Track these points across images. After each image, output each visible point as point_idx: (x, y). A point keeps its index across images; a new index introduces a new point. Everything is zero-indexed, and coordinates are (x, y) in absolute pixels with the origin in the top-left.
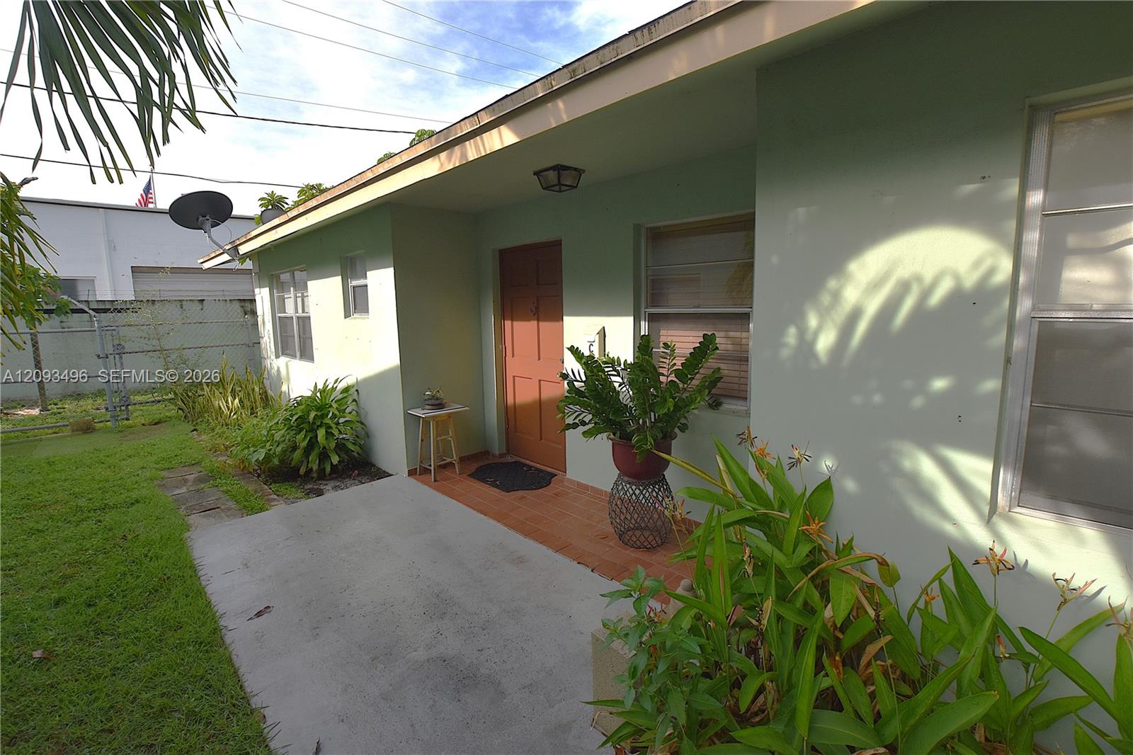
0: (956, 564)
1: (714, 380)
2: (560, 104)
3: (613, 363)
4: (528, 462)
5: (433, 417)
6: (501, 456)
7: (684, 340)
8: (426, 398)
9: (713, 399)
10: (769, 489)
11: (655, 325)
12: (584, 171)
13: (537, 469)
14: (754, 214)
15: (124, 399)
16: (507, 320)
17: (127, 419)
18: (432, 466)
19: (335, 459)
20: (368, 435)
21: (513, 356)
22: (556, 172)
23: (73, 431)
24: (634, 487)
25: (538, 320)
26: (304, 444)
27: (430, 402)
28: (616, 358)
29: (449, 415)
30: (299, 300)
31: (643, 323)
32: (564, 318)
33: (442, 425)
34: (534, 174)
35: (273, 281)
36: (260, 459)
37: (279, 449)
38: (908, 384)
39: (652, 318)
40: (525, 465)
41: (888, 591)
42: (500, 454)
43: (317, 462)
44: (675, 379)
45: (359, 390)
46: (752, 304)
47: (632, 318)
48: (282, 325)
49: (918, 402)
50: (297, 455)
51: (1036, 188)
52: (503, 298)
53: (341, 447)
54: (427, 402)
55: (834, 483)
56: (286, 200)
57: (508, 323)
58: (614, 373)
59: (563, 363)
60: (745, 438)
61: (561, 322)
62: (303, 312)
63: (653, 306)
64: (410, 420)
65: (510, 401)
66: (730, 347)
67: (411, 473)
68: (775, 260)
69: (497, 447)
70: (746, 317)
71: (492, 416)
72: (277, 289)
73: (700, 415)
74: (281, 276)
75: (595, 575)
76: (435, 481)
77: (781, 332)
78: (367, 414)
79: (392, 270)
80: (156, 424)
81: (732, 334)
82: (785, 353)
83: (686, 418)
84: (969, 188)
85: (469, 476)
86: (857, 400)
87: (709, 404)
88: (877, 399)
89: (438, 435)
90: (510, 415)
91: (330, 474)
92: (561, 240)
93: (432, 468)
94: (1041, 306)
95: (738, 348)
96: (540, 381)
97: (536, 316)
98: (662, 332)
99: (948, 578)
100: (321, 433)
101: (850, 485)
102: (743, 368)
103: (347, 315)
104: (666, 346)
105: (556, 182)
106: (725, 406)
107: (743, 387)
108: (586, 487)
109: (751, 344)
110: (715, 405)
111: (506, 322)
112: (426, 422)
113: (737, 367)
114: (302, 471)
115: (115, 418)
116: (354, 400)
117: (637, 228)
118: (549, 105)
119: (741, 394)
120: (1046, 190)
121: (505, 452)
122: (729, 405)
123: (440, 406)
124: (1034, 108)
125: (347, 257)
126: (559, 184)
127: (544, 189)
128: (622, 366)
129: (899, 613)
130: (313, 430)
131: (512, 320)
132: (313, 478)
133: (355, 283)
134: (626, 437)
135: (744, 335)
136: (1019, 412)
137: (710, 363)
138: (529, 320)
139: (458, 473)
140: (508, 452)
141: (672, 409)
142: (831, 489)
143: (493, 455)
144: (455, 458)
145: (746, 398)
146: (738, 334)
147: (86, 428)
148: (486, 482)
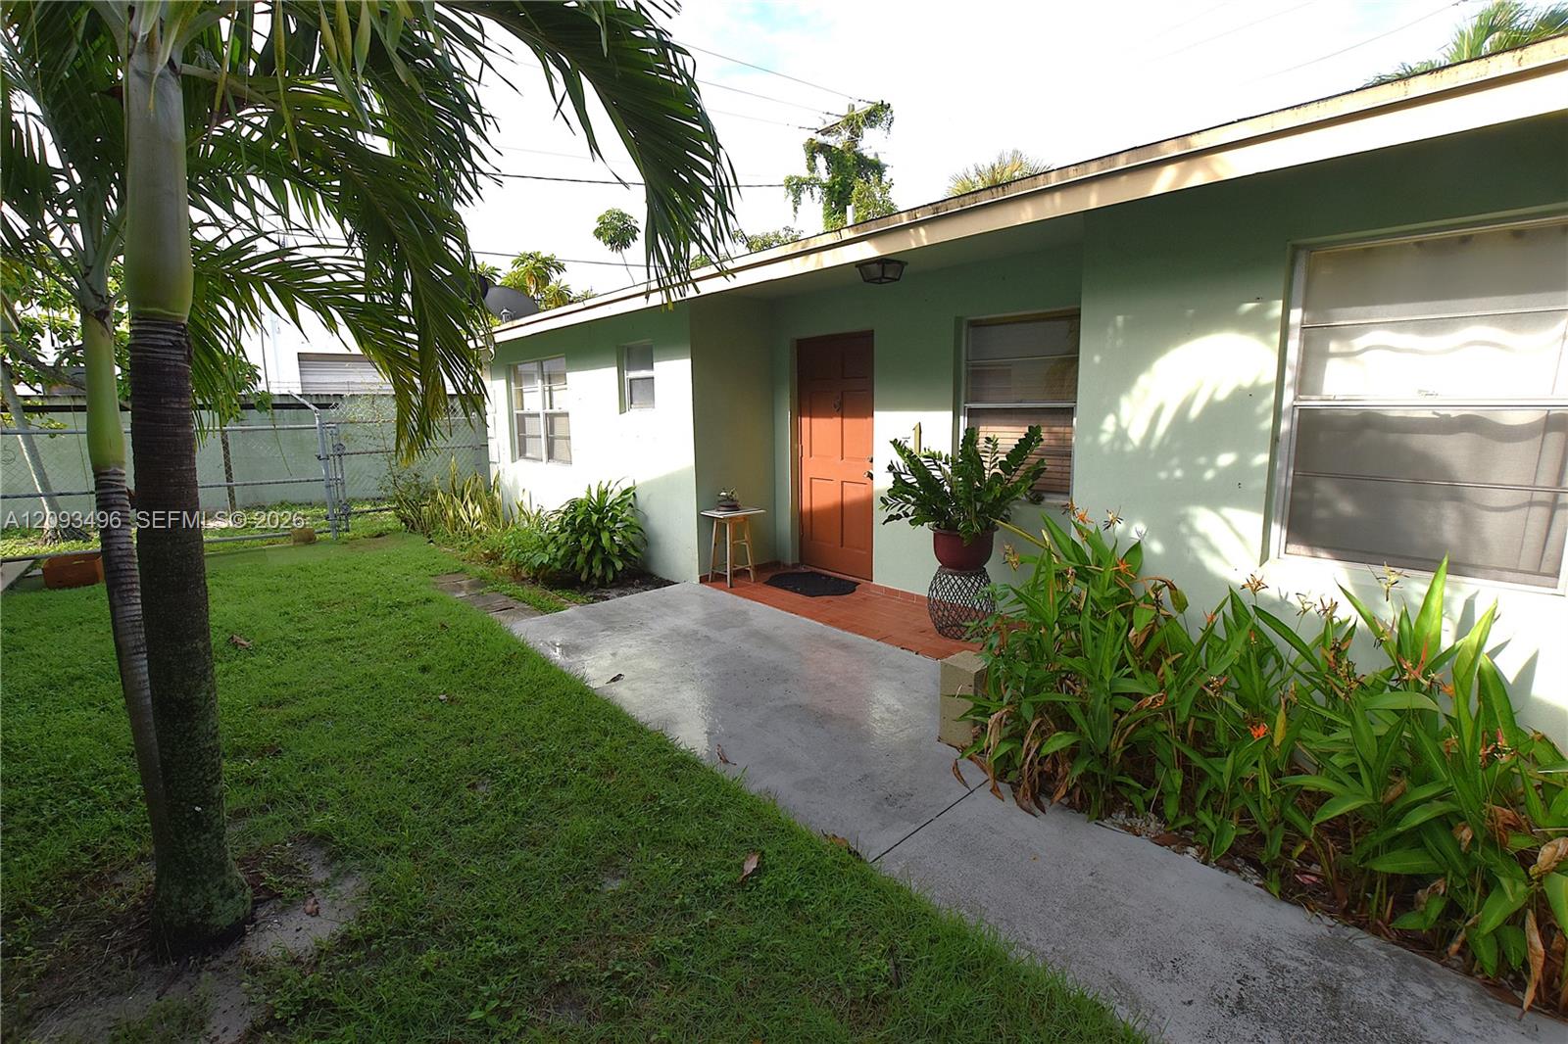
0: (1233, 596)
1: (1038, 472)
2: (922, 231)
3: (933, 457)
4: (826, 572)
5: (731, 518)
6: (794, 566)
7: (1007, 436)
8: (720, 499)
9: (1034, 494)
10: (1088, 551)
11: (972, 420)
12: (907, 263)
13: (836, 579)
14: (1080, 309)
15: (345, 507)
16: (805, 416)
17: (347, 530)
18: (728, 571)
19: (619, 565)
20: (646, 542)
21: (811, 456)
22: (881, 266)
23: (295, 541)
24: (956, 578)
25: (842, 417)
26: (589, 547)
27: (724, 503)
28: (937, 453)
29: (745, 518)
30: (547, 393)
31: (962, 418)
32: (875, 413)
33: (739, 525)
34: (856, 266)
35: (510, 373)
36: (545, 562)
37: (561, 553)
38: (1202, 460)
39: (972, 414)
40: (823, 575)
41: (1180, 619)
42: (793, 565)
43: (600, 567)
44: (1000, 471)
45: (637, 495)
46: (1076, 399)
47: (951, 413)
48: (519, 423)
49: (1209, 475)
50: (580, 559)
51: (1297, 307)
52: (799, 394)
53: (623, 554)
54: (721, 504)
55: (1143, 544)
56: (497, 272)
57: (805, 421)
58: (935, 467)
59: (872, 461)
60: (1068, 509)
61: (869, 419)
62: (551, 408)
63: (972, 402)
64: (704, 522)
65: (806, 505)
66: (1053, 442)
67: (703, 580)
68: (1097, 359)
69: (790, 556)
70: (1070, 412)
71: (785, 522)
72: (515, 382)
73: (1021, 508)
74: (519, 367)
75: (920, 656)
76: (731, 587)
77: (1101, 419)
78: (646, 518)
79: (688, 362)
80: (378, 536)
81: (1055, 429)
82: (1104, 438)
83: (1008, 509)
84: (1249, 306)
85: (765, 583)
86: (1163, 475)
87: (1031, 500)
88: (1178, 473)
89: (733, 539)
90: (806, 522)
91: (611, 582)
92: (873, 331)
93: (728, 574)
94: (1301, 397)
95: (1061, 443)
96: (842, 482)
97: (840, 412)
98: (982, 428)
99: (1228, 609)
100: (605, 536)
101: (1156, 547)
102: (1066, 463)
103: (622, 410)
104: (988, 440)
105: (880, 275)
106: (1047, 501)
107: (1065, 482)
108: (896, 592)
109: (1074, 439)
110: (1037, 499)
111: (803, 419)
112: (721, 524)
113: (1059, 462)
114: (584, 577)
115: (336, 528)
116: (630, 505)
117: (958, 321)
118: (912, 230)
119: (1064, 489)
120: (1304, 310)
121: (798, 562)
122: (1052, 500)
123: (735, 508)
124: (1296, 248)
125: (624, 347)
126: (883, 277)
127: (865, 281)
128: (944, 461)
129: (1188, 637)
130: (596, 534)
131: (811, 417)
132: (593, 586)
133: (633, 374)
134: (951, 527)
135: (1068, 430)
136: (1285, 481)
137: (1032, 459)
138: (831, 417)
139: (752, 580)
140: (802, 561)
141: (998, 495)
142: (1140, 549)
143: (784, 565)
144: (750, 564)
145: (1068, 493)
146: (1062, 429)
147: (307, 539)
148: (786, 589)
